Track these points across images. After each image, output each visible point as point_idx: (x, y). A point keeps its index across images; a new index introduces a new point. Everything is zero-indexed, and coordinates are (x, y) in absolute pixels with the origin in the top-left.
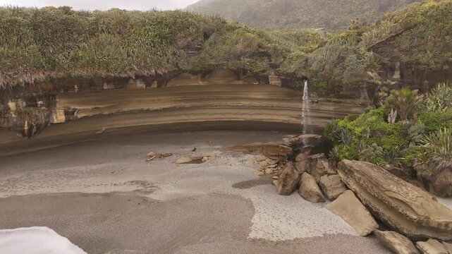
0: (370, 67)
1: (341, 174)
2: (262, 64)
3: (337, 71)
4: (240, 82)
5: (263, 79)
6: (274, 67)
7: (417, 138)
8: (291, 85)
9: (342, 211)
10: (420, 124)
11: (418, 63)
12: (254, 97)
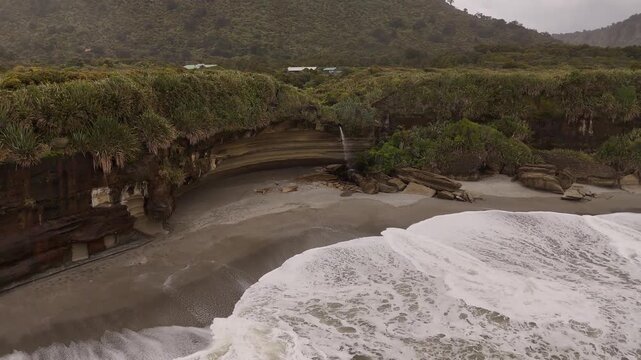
0: (375, 117)
1: (401, 177)
2: (313, 116)
3: (358, 120)
4: (297, 129)
5: (312, 126)
6: (319, 117)
7: (418, 155)
8: (331, 131)
9: (414, 191)
10: (417, 148)
11: (398, 114)
12: (301, 139)
